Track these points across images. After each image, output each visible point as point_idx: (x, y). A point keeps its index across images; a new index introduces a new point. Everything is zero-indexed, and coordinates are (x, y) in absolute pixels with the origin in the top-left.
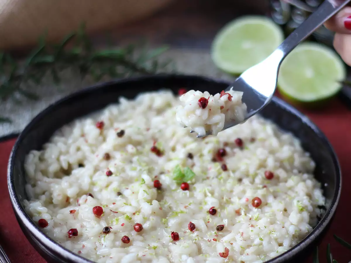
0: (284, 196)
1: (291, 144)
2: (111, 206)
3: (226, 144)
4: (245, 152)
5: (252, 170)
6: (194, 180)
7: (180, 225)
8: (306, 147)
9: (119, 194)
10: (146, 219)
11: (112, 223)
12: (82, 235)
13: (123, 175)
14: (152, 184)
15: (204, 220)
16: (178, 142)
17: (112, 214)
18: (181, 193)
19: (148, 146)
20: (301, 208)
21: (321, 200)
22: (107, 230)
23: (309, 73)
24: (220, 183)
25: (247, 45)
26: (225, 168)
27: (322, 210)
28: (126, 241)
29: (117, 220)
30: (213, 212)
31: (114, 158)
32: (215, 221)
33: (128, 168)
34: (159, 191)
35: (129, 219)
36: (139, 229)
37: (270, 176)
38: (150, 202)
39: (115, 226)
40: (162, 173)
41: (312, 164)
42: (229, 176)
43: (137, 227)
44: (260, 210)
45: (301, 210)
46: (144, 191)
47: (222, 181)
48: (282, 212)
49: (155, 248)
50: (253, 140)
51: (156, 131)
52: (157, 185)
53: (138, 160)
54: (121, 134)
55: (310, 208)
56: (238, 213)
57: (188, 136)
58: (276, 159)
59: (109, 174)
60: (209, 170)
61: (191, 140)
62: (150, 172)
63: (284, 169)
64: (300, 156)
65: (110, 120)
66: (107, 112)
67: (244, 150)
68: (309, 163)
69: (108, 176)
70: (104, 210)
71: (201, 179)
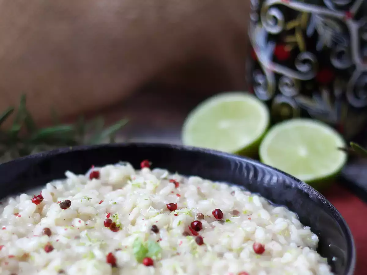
1: (285, 217)
3: (201, 216)
4: (226, 226)
6: (160, 256)
8: (304, 222)
9: (61, 272)
13: (68, 251)
14: (105, 259)
16: (139, 214)
18: (143, 269)
19: (101, 220)
23: (302, 152)
24: (194, 258)
25: (224, 124)
26: (200, 242)
31: (56, 234)
33: (74, 243)
34: (115, 269)
37: (260, 250)
40: (118, 250)
41: (315, 238)
42: (206, 251)
46: (94, 266)
47: (197, 255)
50: (235, 213)
51: (111, 203)
52: (112, 260)
53: (87, 234)
54: (66, 205)
57: (151, 207)
58: (267, 232)
59: (49, 249)
60: (180, 245)
61: (156, 211)
62: (102, 248)
63: (278, 241)
64: (298, 228)
65: (52, 194)
66: (49, 185)
67: (225, 223)
68: (310, 237)
69: (47, 252)
71: (170, 255)
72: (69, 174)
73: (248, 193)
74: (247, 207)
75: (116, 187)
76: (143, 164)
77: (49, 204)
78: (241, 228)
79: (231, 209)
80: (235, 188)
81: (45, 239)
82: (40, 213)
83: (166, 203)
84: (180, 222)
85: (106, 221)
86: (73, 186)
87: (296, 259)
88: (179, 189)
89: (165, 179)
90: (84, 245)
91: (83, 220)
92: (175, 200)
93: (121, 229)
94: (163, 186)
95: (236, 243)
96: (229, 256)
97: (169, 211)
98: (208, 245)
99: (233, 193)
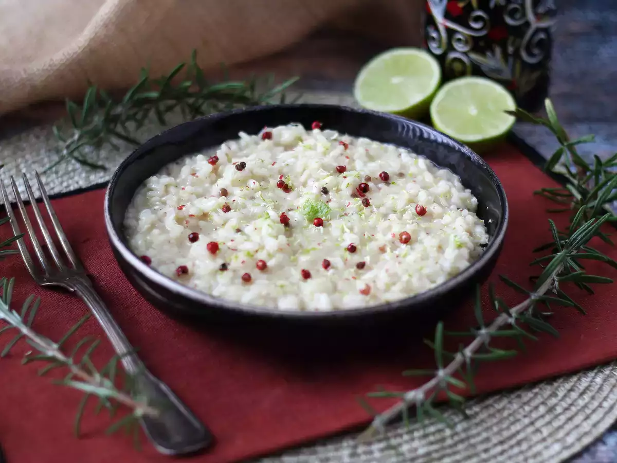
0: (439, 232)
1: (449, 180)
2: (230, 244)
3: (369, 179)
4: (392, 188)
5: (400, 206)
6: (329, 216)
7: (313, 262)
8: (466, 184)
9: (238, 231)
10: (270, 256)
11: (230, 260)
12: (193, 274)
13: (244, 211)
14: (278, 219)
15: (342, 257)
16: (310, 176)
17: (230, 251)
18: (313, 229)
19: (274, 182)
20: (458, 243)
21: (484, 238)
22: (224, 267)
23: (473, 111)
24: (361, 218)
25: (396, 80)
26: (367, 203)
27: (484, 248)
28: (247, 279)
29: (237, 257)
30: (352, 249)
31: (233, 195)
32: (356, 259)
33: (249, 203)
34: (287, 228)
35: (250, 255)
36: (263, 267)
37: (422, 212)
38: (276, 237)
39: (234, 264)
40: (290, 210)
41: (474, 200)
42: (372, 212)
43: (260, 264)
44: (409, 246)
45: (459, 246)
46: (269, 225)
47: (363, 216)
48: (435, 249)
49: (282, 286)
50: (401, 175)
51: (283, 164)
52: (284, 220)
53: (261, 195)
54: (241, 167)
55: (471, 245)
56: (382, 250)
57: (321, 169)
58: (430, 194)
59: (227, 209)
60: (348, 206)
61: (326, 173)
62: (276, 208)
63: (439, 204)
64: (459, 192)
65: (227, 155)
66: (224, 146)
67: (391, 185)
68: (470, 199)
69: (225, 212)
70: (220, 246)
71: (338, 216)
72: (242, 134)
73: (414, 155)
74: (412, 170)
75: (289, 147)
76: (314, 124)
77: (225, 165)
78: (404, 191)
79: (397, 171)
80: (402, 150)
81: (223, 200)
82: (217, 174)
83: (336, 165)
84: (348, 184)
85: (279, 182)
86: (247, 146)
87: (454, 221)
88: (348, 151)
89: (335, 140)
90: (258, 205)
91: (257, 181)
92: (344, 162)
93: (293, 190)
94: (333, 148)
96: (392, 216)
97: (338, 173)
98: (374, 207)
99: (400, 155)
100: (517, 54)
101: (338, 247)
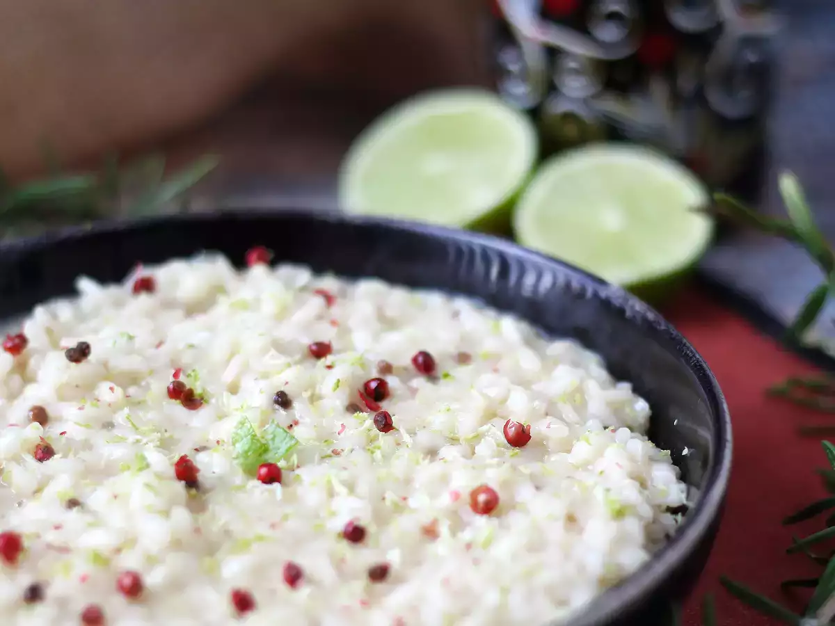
0: (566, 484)
1: (576, 364)
2: (51, 537)
3: (387, 368)
4: (444, 387)
5: (465, 427)
6: (295, 459)
7: (259, 571)
8: (618, 372)
9: (73, 503)
10: (152, 561)
11: (52, 576)
13: (84, 455)
14: (172, 471)
15: (332, 556)
16: (245, 369)
17: (52, 554)
18: (257, 490)
19: (160, 385)
20: (617, 506)
21: (676, 493)
22: (34, 594)
23: (611, 219)
24: (371, 460)
25: (436, 165)
26: (385, 424)
27: (679, 517)
28: (94, 621)
29: (67, 568)
30: (355, 534)
31: (59, 419)
32: (365, 557)
33: (100, 438)
34: (193, 491)
35: (101, 560)
36: (133, 589)
37: (520, 438)
38: (166, 513)
39: (61, 583)
40: (200, 449)
41: (641, 407)
42: (399, 444)
43: (126, 581)
44: (494, 520)
45: (620, 514)
46: (146, 485)
47: (378, 454)
48: (559, 522)
50: (463, 358)
51: (181, 346)
52: (186, 473)
53: (128, 418)
54: (80, 353)
55: (647, 512)
56: (430, 532)
57: (273, 352)
58: (535, 396)
59: (45, 453)
60: (340, 433)
61: (283, 360)
62: (165, 446)
63: (560, 418)
64: (603, 387)
65: (49, 331)
66: (40, 312)
67: (442, 381)
68: (632, 404)
69: (41, 460)
70: (26, 543)
71: (317, 457)
72: (86, 285)
73: (491, 313)
74: (489, 345)
75: (195, 308)
76: (254, 256)
77: (42, 353)
78: (474, 392)
79: (452, 349)
80: (463, 304)
81: (34, 432)
82: (23, 373)
83: (307, 341)
84: (339, 381)
85: (171, 386)
86: (96, 312)
87: (600, 453)
88: (336, 311)
89: (304, 289)
90: (121, 440)
91: (120, 385)
92: (326, 334)
93: (207, 402)
94: (300, 304)
95: (466, 424)
96: (450, 453)
97: (313, 360)
98: (402, 430)
99: (456, 315)
100: (699, 97)
101: (319, 531)
